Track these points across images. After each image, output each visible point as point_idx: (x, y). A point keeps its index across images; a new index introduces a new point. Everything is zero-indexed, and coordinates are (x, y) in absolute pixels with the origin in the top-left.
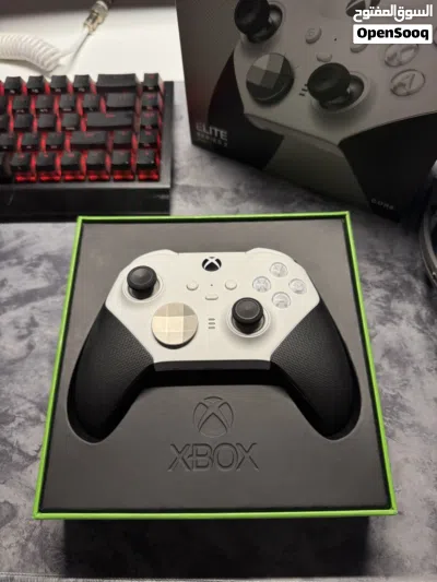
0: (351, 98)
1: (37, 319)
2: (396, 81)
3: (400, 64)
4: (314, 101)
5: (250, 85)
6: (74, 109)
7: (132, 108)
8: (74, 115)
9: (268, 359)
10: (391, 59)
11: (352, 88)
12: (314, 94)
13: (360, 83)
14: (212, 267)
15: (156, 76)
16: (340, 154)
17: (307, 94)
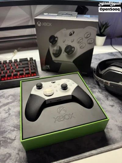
0: (73, 51)
1: (10, 108)
2: (81, 46)
3: (80, 42)
4: (66, 54)
5: (53, 54)
6: (14, 65)
7: (28, 63)
8: (15, 66)
9: (71, 94)
10: (79, 42)
11: (73, 49)
12: (66, 52)
13: (74, 48)
14: (54, 83)
15: (32, 58)
16: (73, 64)
17: (65, 53)
